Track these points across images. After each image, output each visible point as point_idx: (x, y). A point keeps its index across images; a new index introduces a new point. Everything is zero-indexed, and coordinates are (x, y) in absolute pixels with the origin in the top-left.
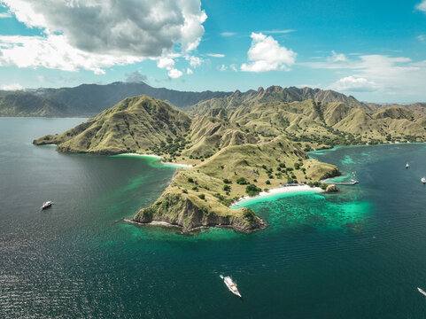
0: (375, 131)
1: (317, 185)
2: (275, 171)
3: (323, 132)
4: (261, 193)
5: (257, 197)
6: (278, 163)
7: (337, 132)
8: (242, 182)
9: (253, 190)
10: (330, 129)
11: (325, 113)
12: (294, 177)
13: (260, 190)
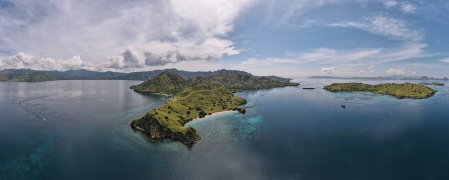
0: (259, 84)
1: (236, 109)
2: (217, 103)
3: (241, 85)
4: (206, 116)
5: (203, 118)
6: (220, 99)
7: (246, 85)
8: (198, 109)
9: (202, 115)
10: (243, 84)
11: (241, 78)
12: (226, 106)
13: (206, 114)
